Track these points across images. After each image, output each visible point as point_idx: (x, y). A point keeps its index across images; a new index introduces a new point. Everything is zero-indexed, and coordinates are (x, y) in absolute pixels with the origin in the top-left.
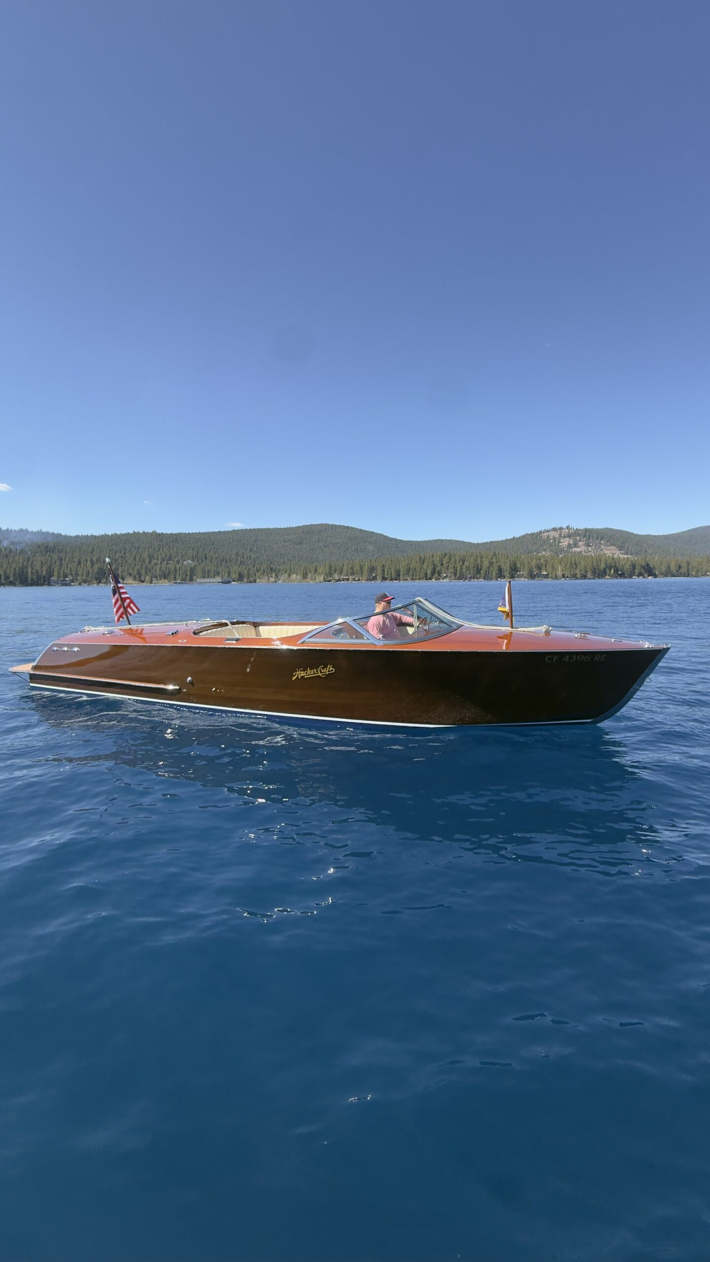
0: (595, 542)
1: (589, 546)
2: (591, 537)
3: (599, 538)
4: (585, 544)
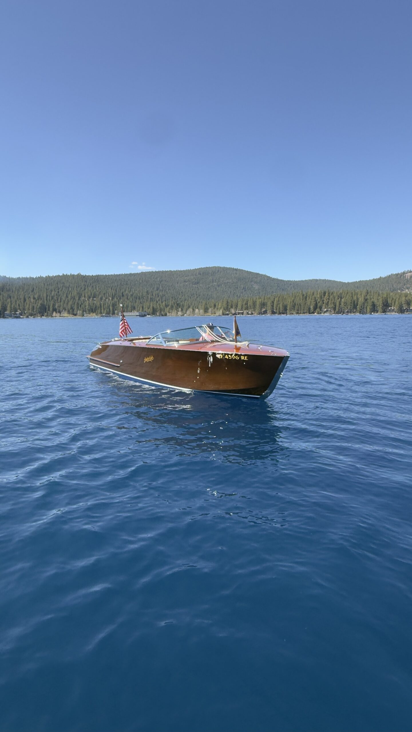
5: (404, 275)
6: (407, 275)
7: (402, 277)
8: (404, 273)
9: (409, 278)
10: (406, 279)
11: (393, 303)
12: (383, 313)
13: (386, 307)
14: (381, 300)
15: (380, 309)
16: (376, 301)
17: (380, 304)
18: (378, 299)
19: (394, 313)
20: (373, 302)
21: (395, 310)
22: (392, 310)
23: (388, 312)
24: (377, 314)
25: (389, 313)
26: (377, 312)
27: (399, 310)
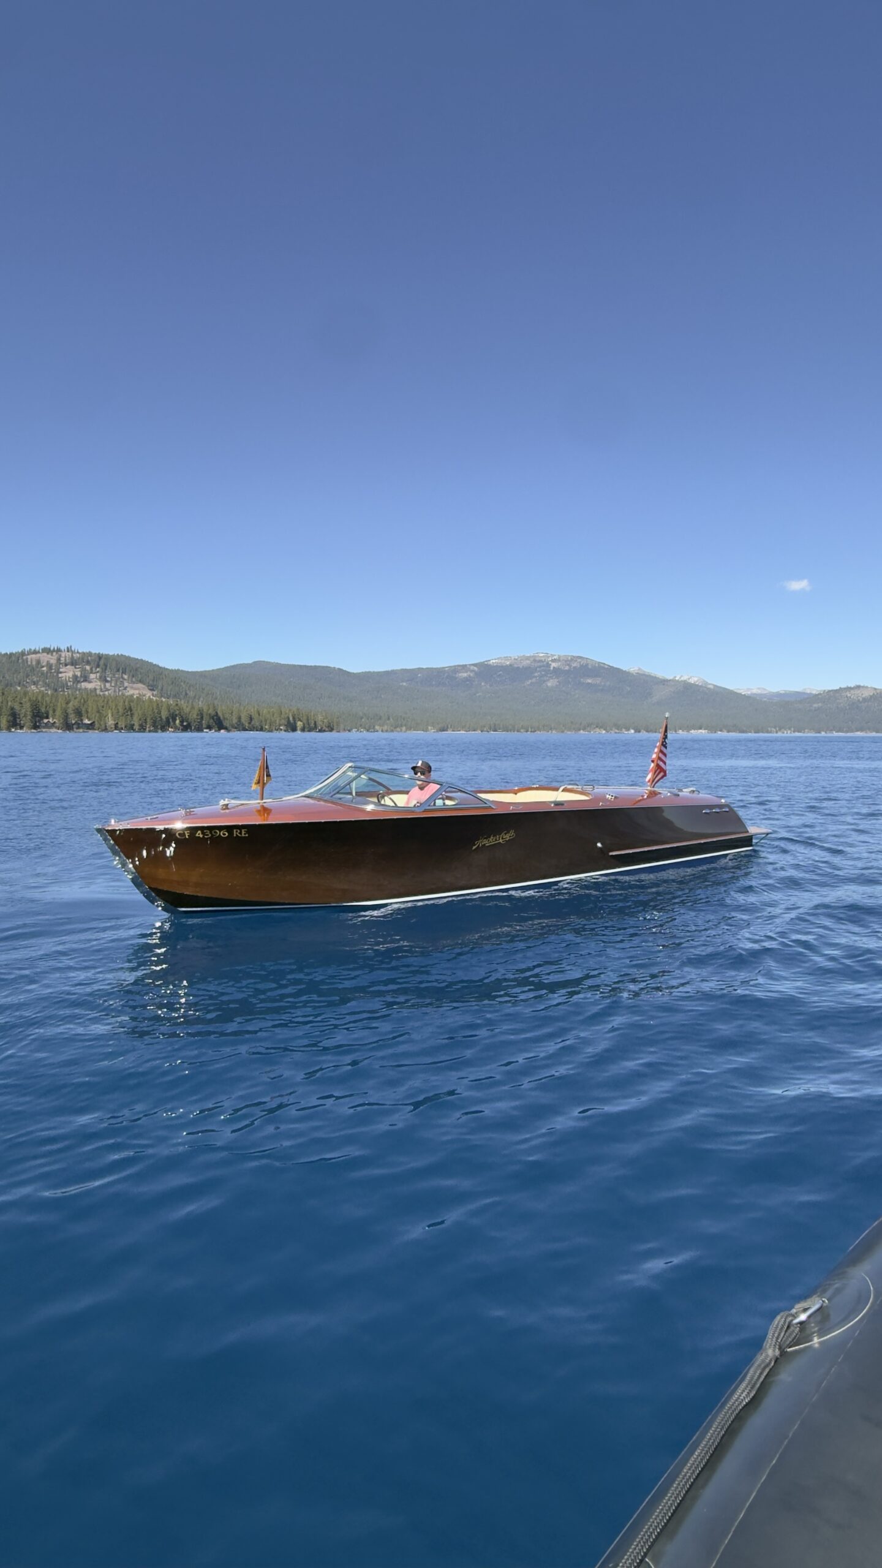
0: (114, 675)
1: (107, 681)
2: (108, 667)
3: (121, 671)
4: (100, 677)
5: (25, 657)
6: (29, 657)
7: (20, 661)
8: (23, 653)
9: (34, 663)
10: (29, 666)
11: (51, 712)
12: (34, 729)
13: (38, 719)
14: (28, 704)
15: (26, 720)
16: (17, 707)
17: (28, 713)
18: (21, 703)
19: (54, 730)
20: (12, 709)
21: (57, 725)
22: (50, 725)
23: (44, 728)
24: (21, 731)
25: (44, 730)
26: (21, 728)
27: (63, 725)
